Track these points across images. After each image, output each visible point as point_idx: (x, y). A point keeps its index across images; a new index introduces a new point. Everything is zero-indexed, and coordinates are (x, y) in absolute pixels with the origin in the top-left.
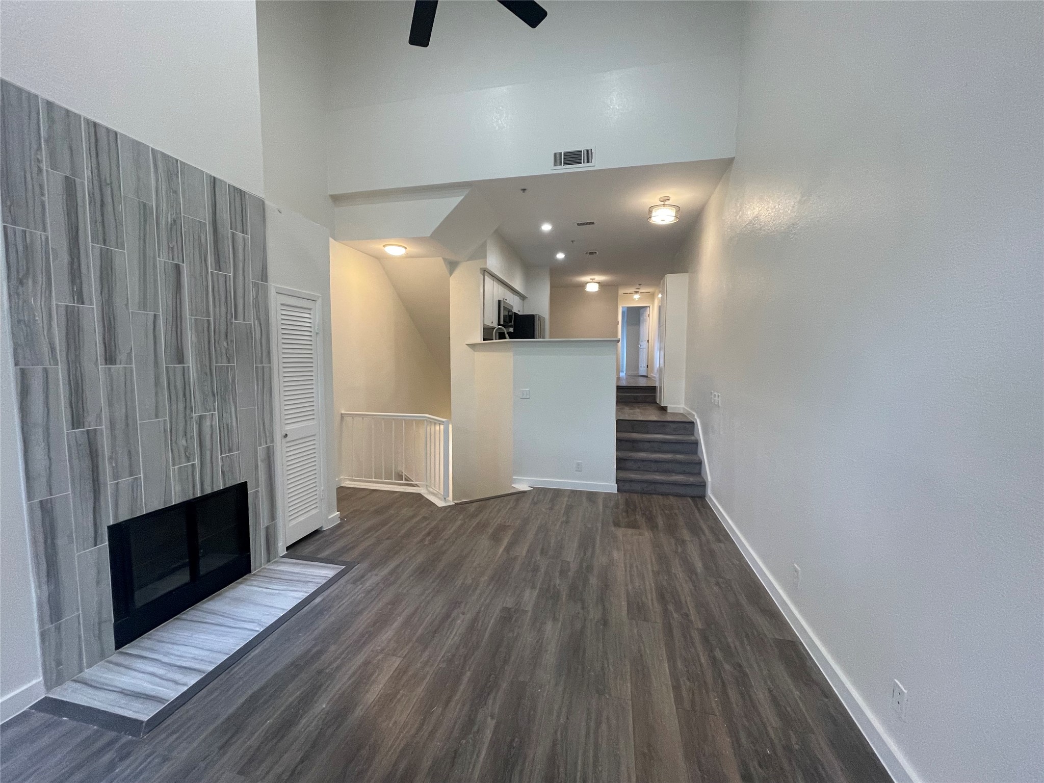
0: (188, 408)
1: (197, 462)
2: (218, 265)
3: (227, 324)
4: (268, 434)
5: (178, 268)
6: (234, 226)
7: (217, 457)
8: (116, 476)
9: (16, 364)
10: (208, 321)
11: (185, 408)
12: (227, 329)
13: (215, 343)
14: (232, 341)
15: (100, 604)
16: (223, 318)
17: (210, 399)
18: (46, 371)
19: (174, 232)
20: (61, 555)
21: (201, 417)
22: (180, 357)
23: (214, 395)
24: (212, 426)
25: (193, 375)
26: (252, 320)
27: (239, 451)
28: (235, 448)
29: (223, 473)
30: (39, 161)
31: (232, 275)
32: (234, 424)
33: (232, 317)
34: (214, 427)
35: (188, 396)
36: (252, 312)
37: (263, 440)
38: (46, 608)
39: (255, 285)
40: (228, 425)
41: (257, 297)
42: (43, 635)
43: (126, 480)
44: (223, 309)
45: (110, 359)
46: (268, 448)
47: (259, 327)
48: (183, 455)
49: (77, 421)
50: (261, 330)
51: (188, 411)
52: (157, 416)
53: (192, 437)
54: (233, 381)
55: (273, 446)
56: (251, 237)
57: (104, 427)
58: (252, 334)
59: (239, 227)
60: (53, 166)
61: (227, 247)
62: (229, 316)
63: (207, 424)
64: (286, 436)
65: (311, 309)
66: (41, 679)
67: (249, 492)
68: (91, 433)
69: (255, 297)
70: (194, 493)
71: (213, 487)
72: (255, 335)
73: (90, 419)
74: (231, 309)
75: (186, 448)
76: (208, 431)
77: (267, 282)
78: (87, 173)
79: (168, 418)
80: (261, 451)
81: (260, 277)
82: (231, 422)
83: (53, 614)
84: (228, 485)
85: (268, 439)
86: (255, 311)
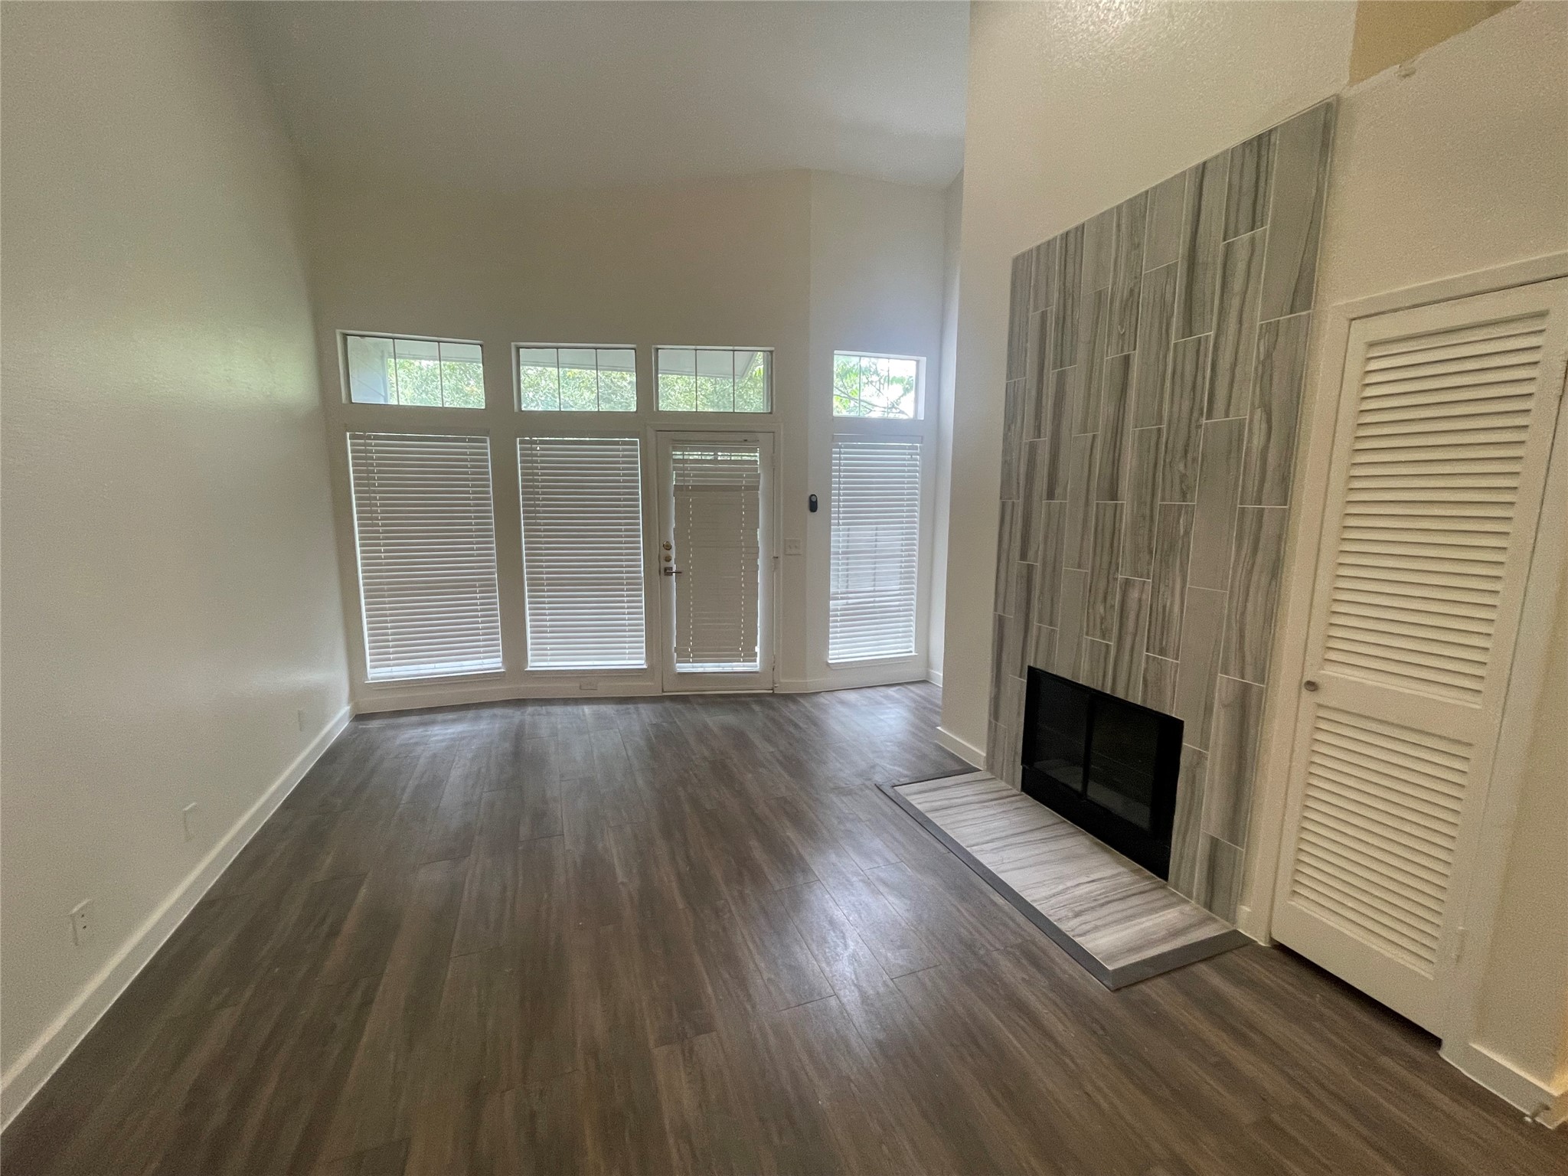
0: (1113, 566)
1: (1112, 643)
2: (1188, 328)
3: (1190, 431)
4: (1249, 658)
5: (1127, 359)
6: (1231, 232)
7: (1141, 653)
8: (1040, 621)
9: (1001, 498)
10: (1159, 430)
11: (1110, 563)
12: (1189, 438)
13: (1164, 466)
14: (1194, 460)
16: (1184, 421)
17: (1145, 556)
18: (1013, 503)
19: (1128, 309)
20: (1003, 671)
21: (1127, 583)
22: (1113, 495)
23: (1150, 551)
24: (1140, 600)
25: (1126, 515)
26: (1245, 407)
27: (1177, 659)
28: (1171, 651)
29: (1145, 681)
30: (1028, 310)
31: (1212, 333)
32: (1176, 609)
33: (1201, 414)
34: (1143, 603)
35: (1115, 548)
36: (1247, 394)
37: (1233, 666)
38: (993, 702)
39: (1269, 330)
40: (1164, 607)
41: (1269, 355)
43: (1046, 627)
44: (1186, 405)
46: (1246, 689)
47: (1264, 425)
48: (1098, 627)
49: (1024, 556)
50: (1270, 429)
51: (1113, 567)
52: (1079, 567)
53: (1113, 606)
54: (1187, 533)
55: (1261, 692)
56: (1273, 230)
57: (1038, 565)
58: (1241, 441)
59: (1244, 223)
60: (1036, 308)
61: (1210, 281)
62: (1196, 414)
63: (1134, 594)
64: (1312, 686)
65: (1542, 315)
66: (984, 755)
67: (1184, 744)
68: (1030, 568)
69: (1262, 357)
70: (1103, 685)
71: (1127, 695)
72: (1250, 441)
73: (1031, 554)
74: (1202, 401)
75: (1103, 619)
76: (1132, 605)
77: (1309, 308)
78: (1056, 295)
79: (1089, 571)
80: (1224, 686)
81: (1287, 308)
82: (1172, 604)
83: (995, 713)
84: (1149, 706)
85: (1249, 670)
86: (1258, 389)
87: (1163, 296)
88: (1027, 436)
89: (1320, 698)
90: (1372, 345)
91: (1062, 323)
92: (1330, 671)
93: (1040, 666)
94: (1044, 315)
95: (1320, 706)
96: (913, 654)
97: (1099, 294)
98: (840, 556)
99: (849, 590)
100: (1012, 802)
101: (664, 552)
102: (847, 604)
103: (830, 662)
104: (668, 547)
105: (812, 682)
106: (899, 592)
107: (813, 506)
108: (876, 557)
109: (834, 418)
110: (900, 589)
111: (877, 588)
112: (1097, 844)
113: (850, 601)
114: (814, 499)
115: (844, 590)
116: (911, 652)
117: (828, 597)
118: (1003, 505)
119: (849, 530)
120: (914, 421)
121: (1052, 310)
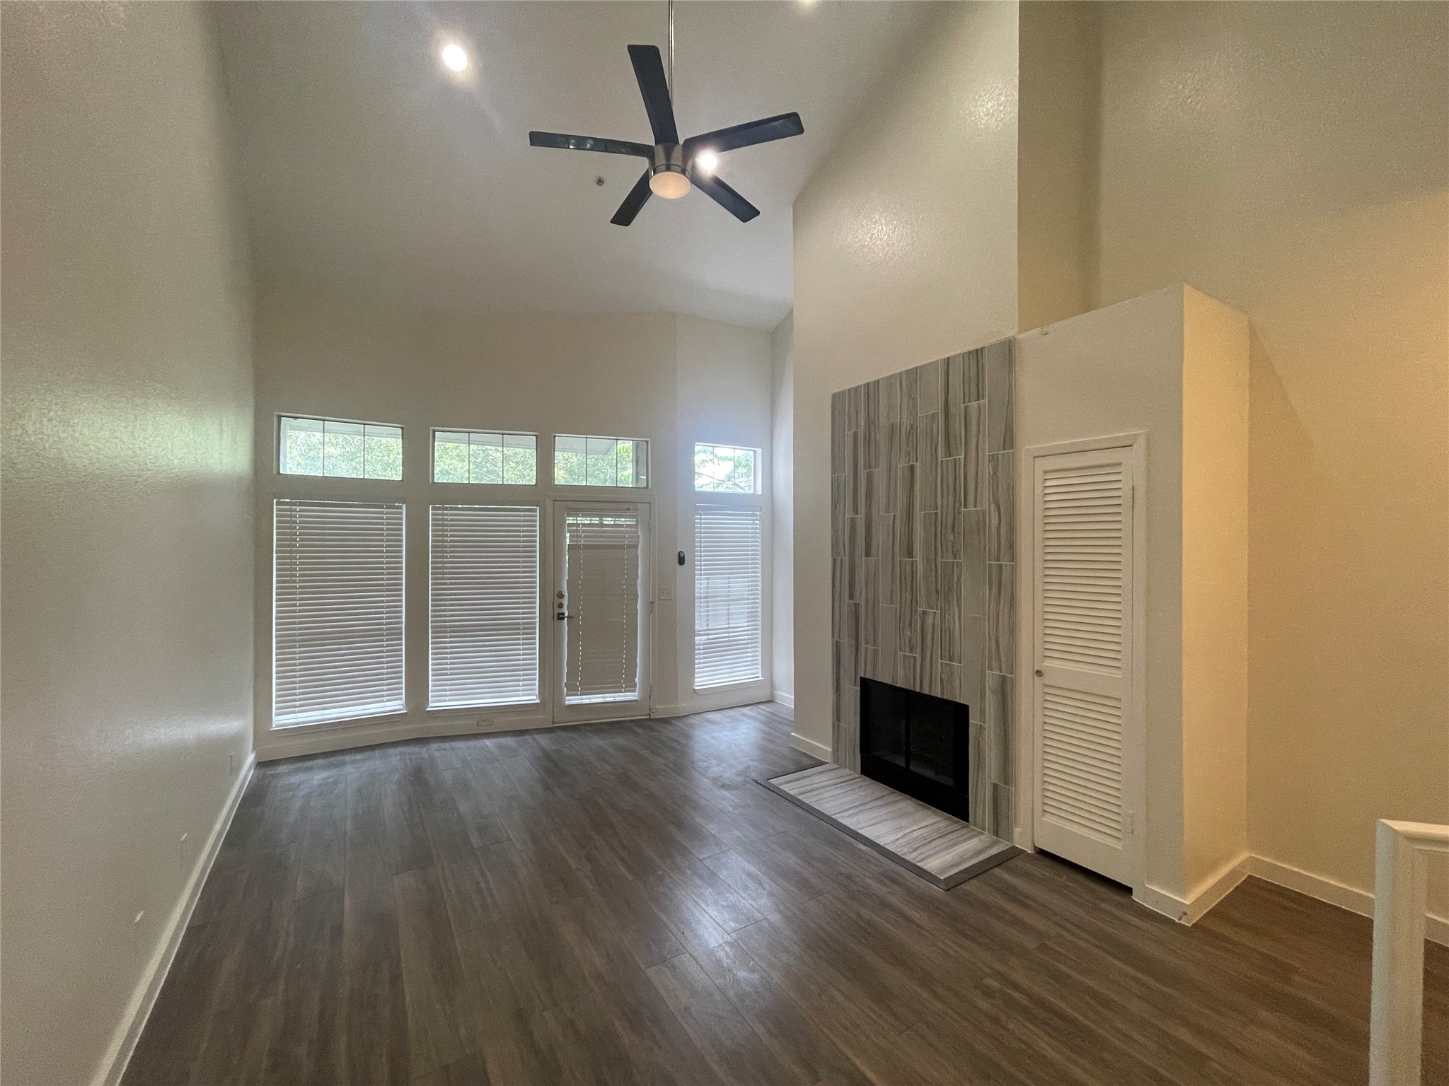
0: (914, 602)
1: (918, 656)
2: (949, 452)
3: (955, 515)
4: (1003, 659)
5: (912, 468)
6: (967, 399)
7: (937, 661)
8: (867, 643)
9: (832, 556)
10: (936, 514)
11: (912, 601)
12: (955, 520)
13: (941, 536)
14: (959, 533)
15: (855, 732)
16: (951, 509)
17: (934, 595)
18: (842, 559)
19: (911, 437)
20: (842, 683)
21: (924, 613)
22: (910, 554)
23: (937, 592)
24: (933, 625)
25: (920, 568)
26: (985, 503)
27: (960, 663)
28: (956, 658)
29: (942, 680)
31: (962, 457)
32: (957, 630)
33: (961, 505)
34: (936, 627)
35: (914, 589)
36: (986, 493)
37: (995, 664)
38: (835, 706)
39: (993, 458)
40: (950, 629)
41: (995, 473)
42: (833, 723)
43: (870, 647)
44: (951, 499)
45: (868, 554)
46: (1003, 678)
47: (997, 514)
48: (908, 645)
49: (851, 597)
50: (1000, 515)
51: (914, 604)
53: (916, 630)
54: (959, 580)
55: (1012, 679)
56: (989, 401)
57: (863, 603)
58: (985, 523)
59: (974, 397)
60: (849, 430)
61: (958, 426)
62: (957, 505)
63: (929, 620)
64: (1039, 673)
65: (1119, 464)
66: (830, 750)
67: (970, 721)
68: (857, 605)
69: (991, 474)
70: (914, 686)
71: (930, 690)
72: (990, 520)
73: (857, 595)
74: (960, 496)
75: (910, 639)
76: (929, 629)
77: (1012, 448)
78: (863, 422)
79: (898, 606)
80: (991, 677)
81: (1002, 446)
82: (954, 627)
83: (837, 715)
84: (945, 697)
85: (1004, 667)
86: (991, 492)
87: (931, 431)
88: (849, 515)
89: (1044, 680)
90: (1045, 472)
91: (868, 440)
92: (1048, 663)
93: (869, 676)
94: (856, 434)
95: (1045, 685)
96: (760, 678)
97: (892, 427)
98: (702, 600)
99: (709, 628)
100: (854, 783)
101: (558, 601)
102: (708, 639)
103: (696, 688)
104: (561, 596)
105: (684, 706)
106: (747, 628)
107: (681, 561)
108: (729, 600)
109: (696, 493)
110: (748, 626)
111: (731, 626)
112: (919, 804)
113: (710, 637)
114: (682, 555)
115: (706, 628)
116: (758, 677)
117: (693, 633)
118: (834, 561)
119: (708, 579)
120: (754, 496)
121: (861, 432)
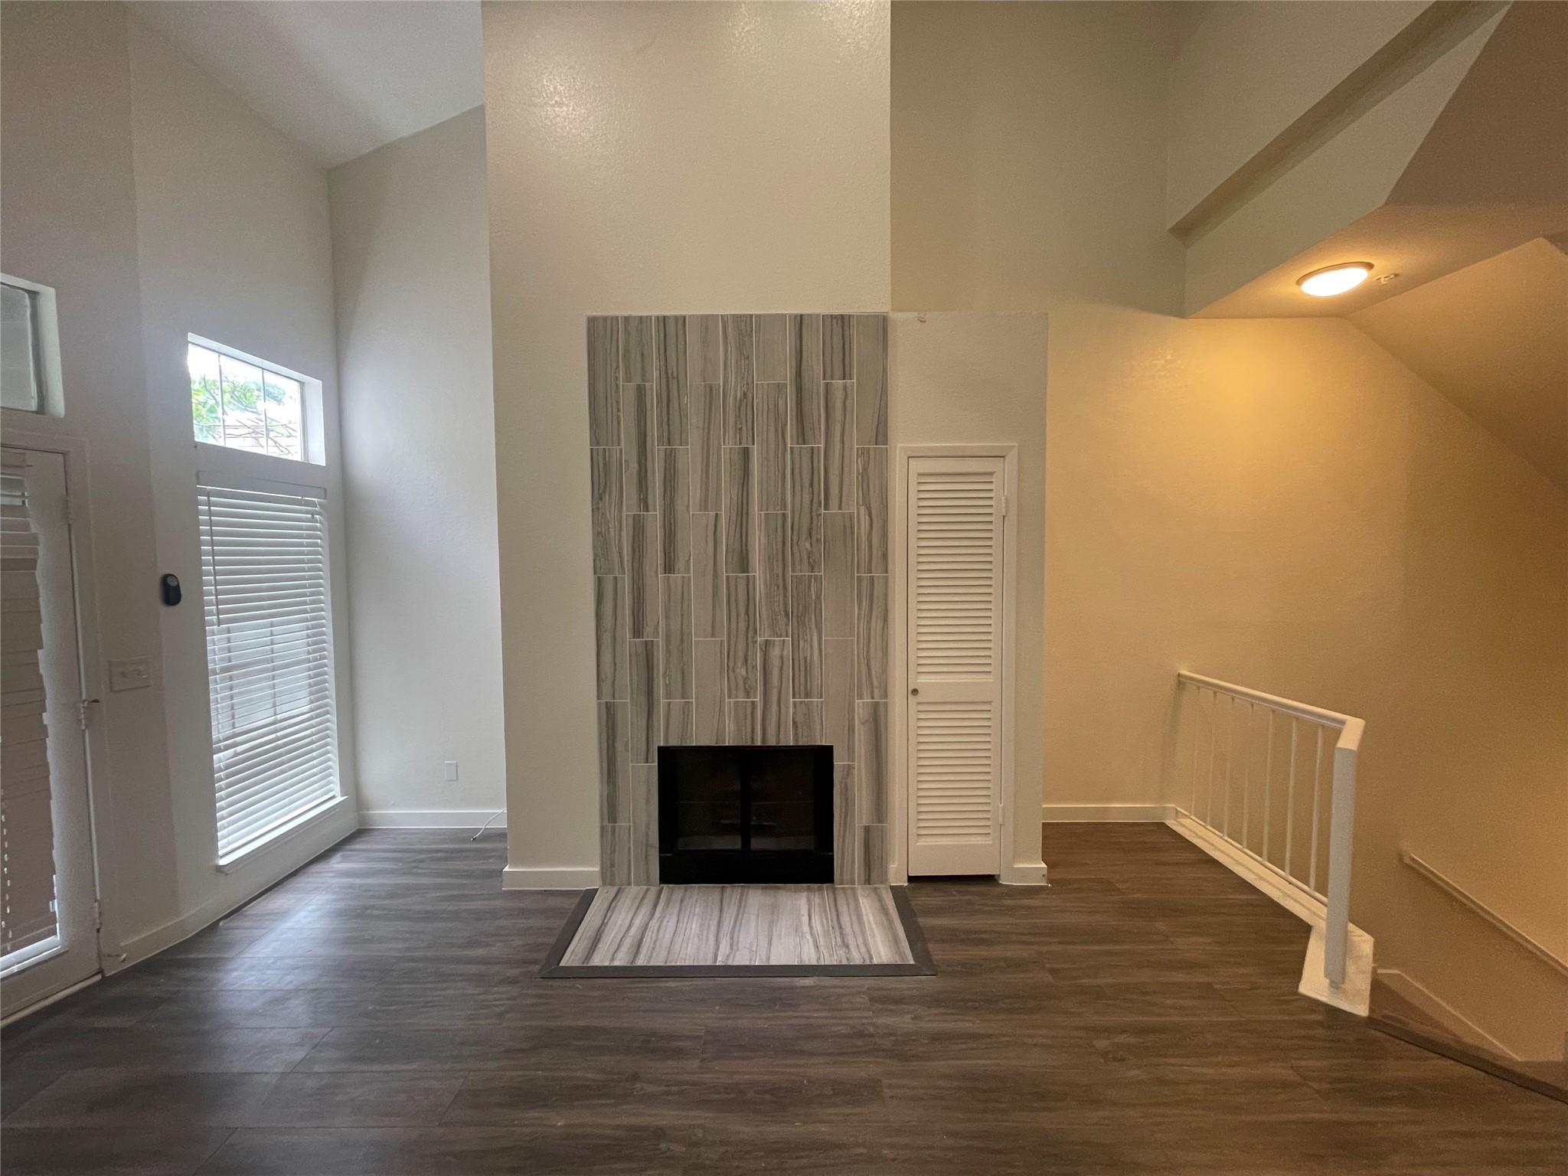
0: (751, 629)
1: (758, 699)
2: (802, 436)
3: (812, 518)
4: (876, 683)
5: (746, 453)
6: (828, 374)
7: (788, 700)
8: (668, 696)
9: (595, 573)
10: (784, 515)
11: (748, 628)
12: (811, 523)
13: (792, 544)
14: (818, 540)
15: (648, 826)
16: (806, 511)
17: (782, 620)
18: (615, 578)
19: (743, 408)
20: (619, 764)
21: (767, 643)
22: (744, 565)
23: (787, 615)
24: (782, 657)
25: (760, 586)
26: (853, 505)
27: (821, 697)
28: (815, 692)
29: (794, 723)
30: (617, 379)
31: (822, 446)
32: (816, 658)
33: (820, 505)
34: (785, 659)
35: (751, 614)
36: (854, 493)
37: (865, 691)
38: (605, 804)
39: (863, 453)
40: (806, 661)
41: (865, 469)
42: (602, 828)
43: (677, 701)
44: (807, 498)
45: (669, 567)
46: (876, 706)
47: (867, 517)
48: (741, 688)
49: (637, 632)
50: (871, 520)
51: (751, 633)
52: (713, 635)
53: (754, 667)
54: (818, 597)
55: (886, 704)
56: (858, 384)
57: (660, 641)
58: (852, 528)
59: (838, 371)
60: (628, 379)
61: (816, 408)
62: (815, 505)
63: (775, 652)
64: (915, 692)
65: (992, 474)
66: (595, 868)
67: (835, 763)
68: (649, 649)
69: (861, 471)
70: (752, 739)
71: (778, 741)
72: (859, 529)
73: (649, 630)
74: (819, 495)
75: (746, 680)
76: (775, 663)
77: (886, 444)
78: (656, 374)
79: (725, 639)
80: (861, 707)
81: (873, 439)
82: (812, 655)
83: (611, 811)
84: (800, 744)
85: (876, 691)
86: (860, 492)
87: (776, 406)
88: (629, 509)
89: (920, 698)
90: (921, 475)
91: (667, 403)
92: (923, 679)
93: (674, 742)
94: (641, 391)
95: (919, 703)
96: (339, 799)
97: (710, 390)
99: (237, 730)
102: (236, 754)
103: (223, 862)
106: (308, 715)
107: (171, 594)
108: (274, 669)
109: (196, 445)
110: (311, 710)
111: (279, 717)
113: (239, 749)
114: (172, 583)
115: (230, 732)
116: (333, 797)
117: (208, 748)
118: (599, 583)
119: (231, 631)
120: (304, 467)
121: (653, 387)
